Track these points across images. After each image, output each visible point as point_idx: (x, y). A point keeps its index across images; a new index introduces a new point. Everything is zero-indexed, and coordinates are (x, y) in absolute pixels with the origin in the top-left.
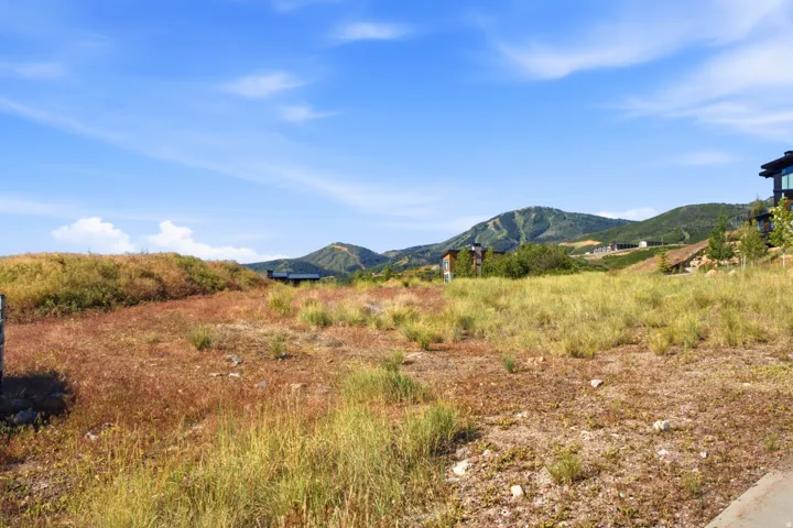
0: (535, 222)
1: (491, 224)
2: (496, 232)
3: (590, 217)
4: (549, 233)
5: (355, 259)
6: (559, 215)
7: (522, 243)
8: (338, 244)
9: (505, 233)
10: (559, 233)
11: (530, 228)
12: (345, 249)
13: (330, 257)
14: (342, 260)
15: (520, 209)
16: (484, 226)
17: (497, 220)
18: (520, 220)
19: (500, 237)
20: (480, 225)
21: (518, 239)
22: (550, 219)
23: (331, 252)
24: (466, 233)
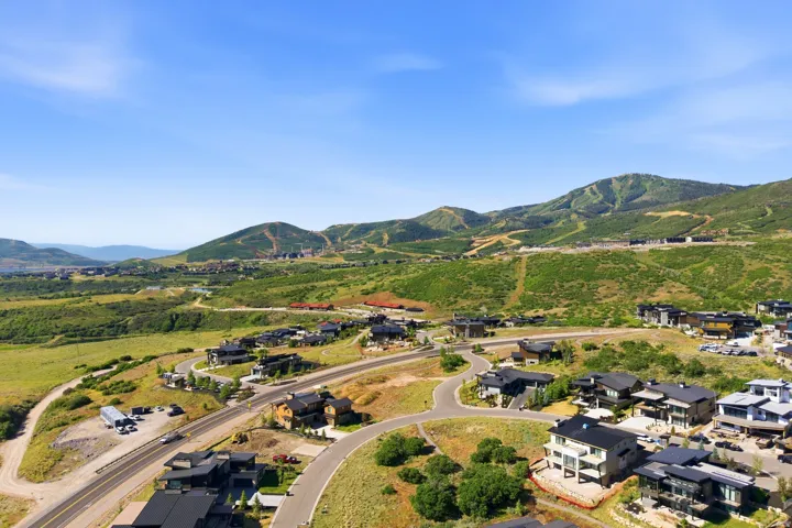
0: (632, 188)
1: (587, 190)
2: (592, 197)
3: (688, 183)
4: (645, 197)
5: (460, 219)
6: (658, 180)
7: (617, 206)
8: (445, 207)
9: (601, 197)
10: (655, 198)
11: (626, 193)
12: (452, 212)
13: (438, 219)
14: (448, 222)
15: (617, 176)
16: (581, 191)
17: (594, 187)
18: (616, 186)
19: (595, 202)
20: (577, 190)
21: (613, 203)
22: (648, 185)
23: (439, 213)
24: (563, 197)
